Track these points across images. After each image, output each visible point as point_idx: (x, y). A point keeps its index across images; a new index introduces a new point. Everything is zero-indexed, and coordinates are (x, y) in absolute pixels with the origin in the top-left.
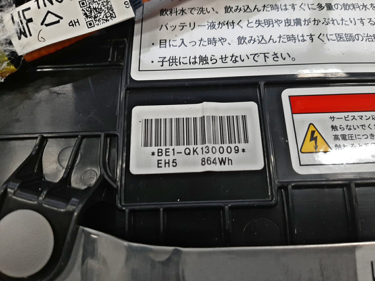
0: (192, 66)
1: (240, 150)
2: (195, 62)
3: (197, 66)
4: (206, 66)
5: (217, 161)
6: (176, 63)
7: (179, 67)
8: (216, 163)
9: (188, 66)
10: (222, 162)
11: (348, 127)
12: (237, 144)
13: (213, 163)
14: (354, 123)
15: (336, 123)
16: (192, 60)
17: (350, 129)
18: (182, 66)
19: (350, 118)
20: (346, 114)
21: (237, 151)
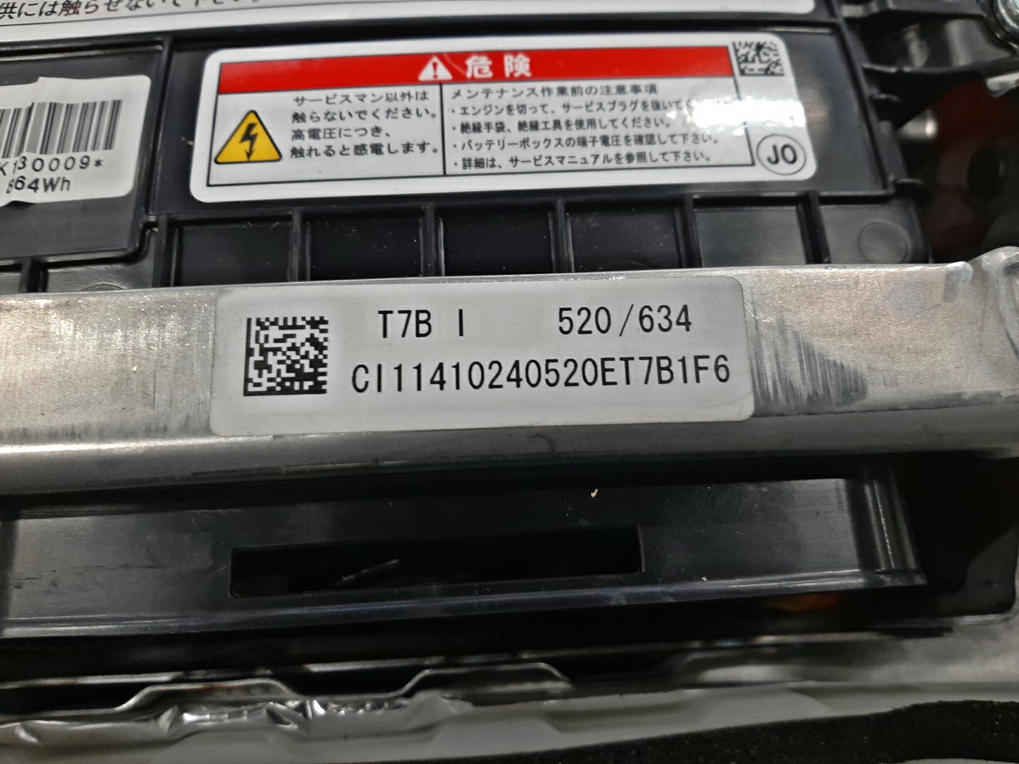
0: (44, 18)
1: (92, 162)
2: (53, 12)
3: (53, 17)
4: (75, 17)
5: (41, 185)
6: (12, 15)
7: (16, 20)
8: (35, 189)
9: (36, 19)
10: (51, 185)
11: (330, 116)
12: (89, 153)
13: (30, 187)
14: (345, 107)
15: (306, 109)
16: (49, 9)
17: (333, 119)
18: (23, 19)
19: (339, 98)
20: (330, 92)
21: (84, 165)
